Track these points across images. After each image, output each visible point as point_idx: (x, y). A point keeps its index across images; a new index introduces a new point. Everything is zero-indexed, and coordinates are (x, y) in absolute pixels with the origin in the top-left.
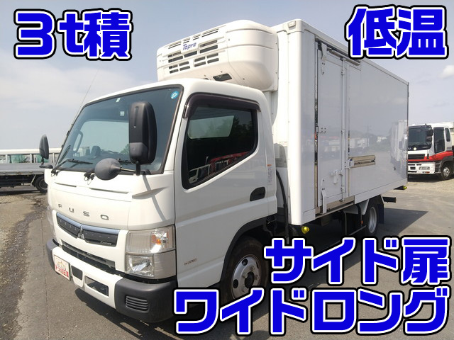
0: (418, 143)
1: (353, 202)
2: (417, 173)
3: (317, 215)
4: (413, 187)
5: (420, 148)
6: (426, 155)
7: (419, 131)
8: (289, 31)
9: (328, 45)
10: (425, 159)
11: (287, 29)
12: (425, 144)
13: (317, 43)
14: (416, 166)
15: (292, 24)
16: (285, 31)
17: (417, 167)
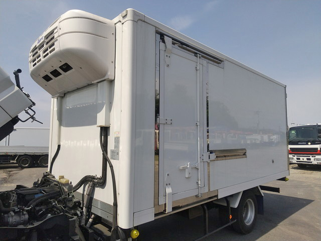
0: (312, 139)
1: (217, 196)
2: (313, 163)
3: (156, 215)
4: (309, 176)
5: (313, 143)
6: (319, 149)
7: (311, 129)
8: (123, 21)
9: (173, 39)
10: (318, 152)
11: (121, 19)
12: (317, 140)
13: (159, 36)
14: (311, 157)
15: (124, 13)
16: (120, 21)
17: (312, 159)
